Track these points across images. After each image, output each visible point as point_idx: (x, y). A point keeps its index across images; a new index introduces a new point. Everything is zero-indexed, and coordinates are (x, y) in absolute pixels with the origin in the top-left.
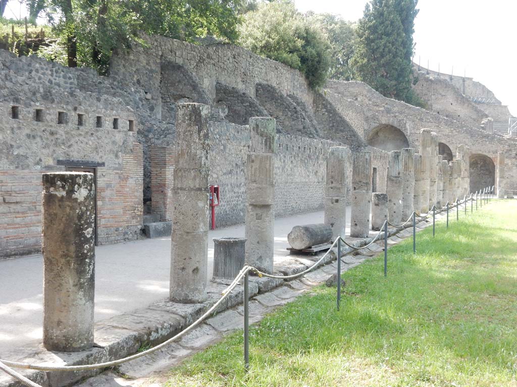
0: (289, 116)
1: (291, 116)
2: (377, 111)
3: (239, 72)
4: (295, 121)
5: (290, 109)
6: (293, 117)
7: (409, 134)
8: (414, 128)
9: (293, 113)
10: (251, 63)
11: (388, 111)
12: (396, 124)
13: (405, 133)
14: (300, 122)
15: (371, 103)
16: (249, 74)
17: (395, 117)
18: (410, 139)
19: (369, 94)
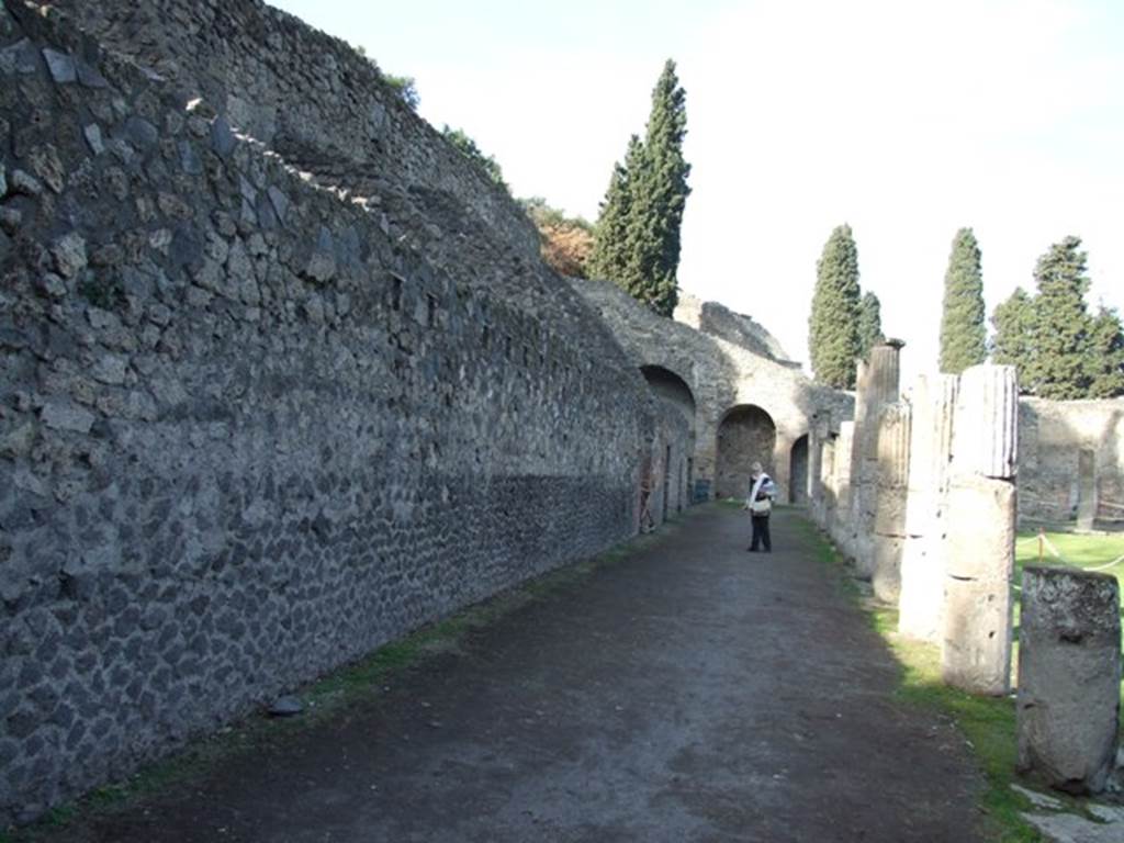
0: (499, 280)
1: (506, 280)
2: (638, 340)
3: (361, 133)
4: (516, 296)
5: (502, 262)
6: (509, 285)
7: (696, 386)
8: (706, 376)
9: (511, 273)
10: (398, 125)
11: (658, 340)
12: (671, 367)
13: (691, 386)
14: (529, 299)
15: (627, 322)
16: (389, 151)
17: (673, 351)
18: (698, 395)
19: (625, 306)
